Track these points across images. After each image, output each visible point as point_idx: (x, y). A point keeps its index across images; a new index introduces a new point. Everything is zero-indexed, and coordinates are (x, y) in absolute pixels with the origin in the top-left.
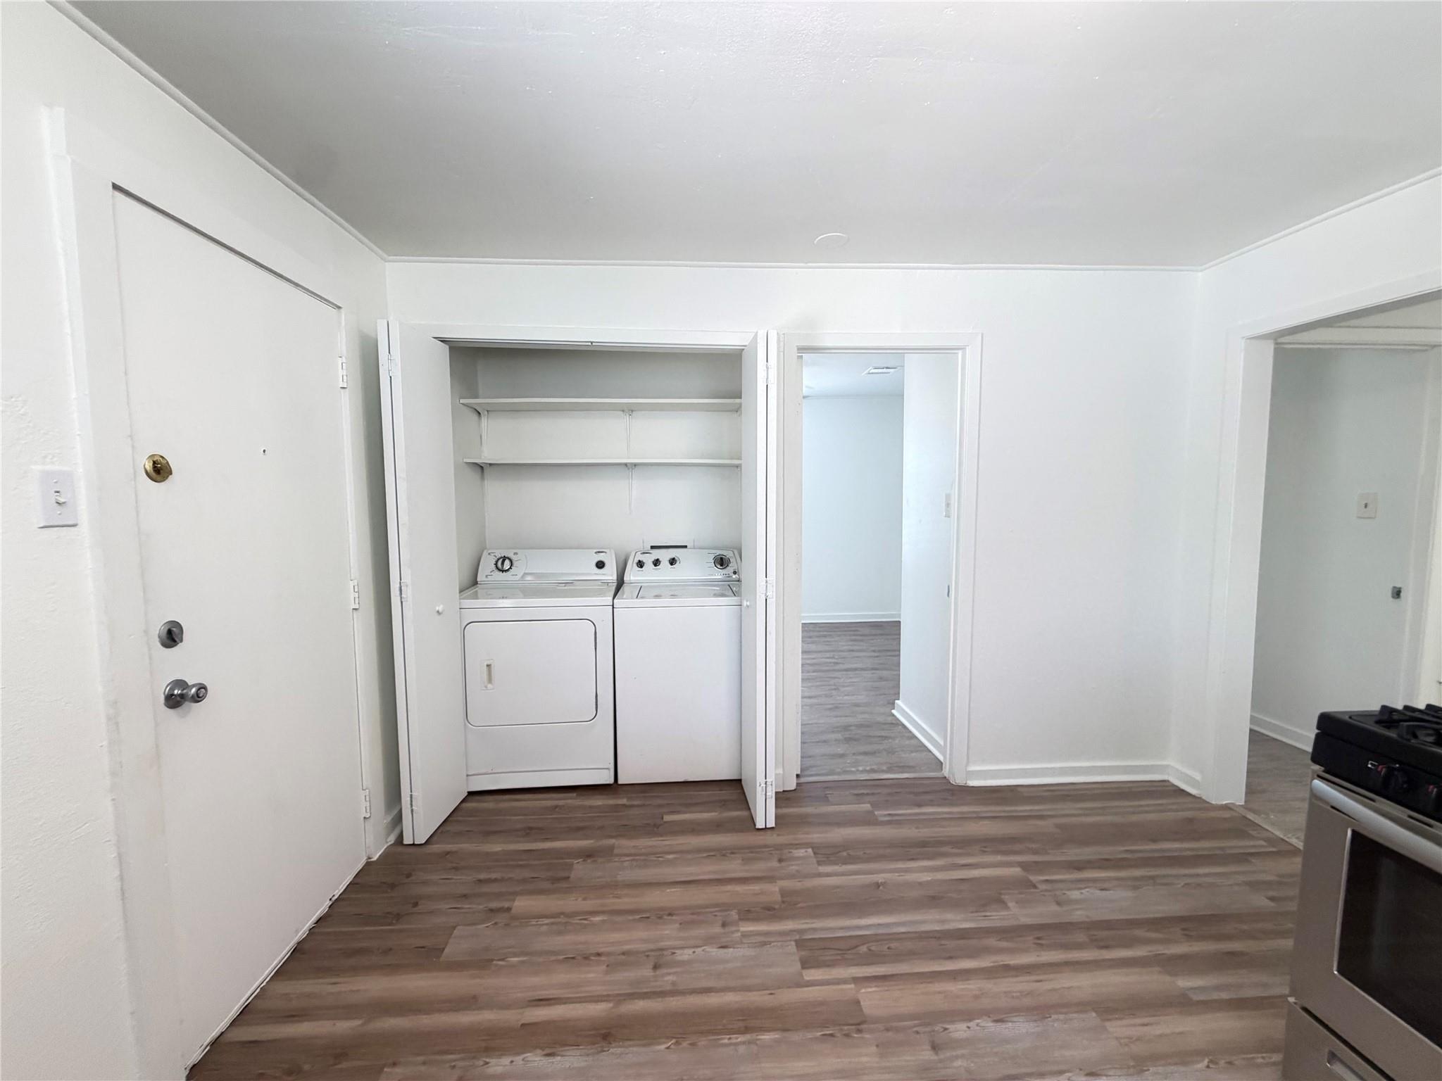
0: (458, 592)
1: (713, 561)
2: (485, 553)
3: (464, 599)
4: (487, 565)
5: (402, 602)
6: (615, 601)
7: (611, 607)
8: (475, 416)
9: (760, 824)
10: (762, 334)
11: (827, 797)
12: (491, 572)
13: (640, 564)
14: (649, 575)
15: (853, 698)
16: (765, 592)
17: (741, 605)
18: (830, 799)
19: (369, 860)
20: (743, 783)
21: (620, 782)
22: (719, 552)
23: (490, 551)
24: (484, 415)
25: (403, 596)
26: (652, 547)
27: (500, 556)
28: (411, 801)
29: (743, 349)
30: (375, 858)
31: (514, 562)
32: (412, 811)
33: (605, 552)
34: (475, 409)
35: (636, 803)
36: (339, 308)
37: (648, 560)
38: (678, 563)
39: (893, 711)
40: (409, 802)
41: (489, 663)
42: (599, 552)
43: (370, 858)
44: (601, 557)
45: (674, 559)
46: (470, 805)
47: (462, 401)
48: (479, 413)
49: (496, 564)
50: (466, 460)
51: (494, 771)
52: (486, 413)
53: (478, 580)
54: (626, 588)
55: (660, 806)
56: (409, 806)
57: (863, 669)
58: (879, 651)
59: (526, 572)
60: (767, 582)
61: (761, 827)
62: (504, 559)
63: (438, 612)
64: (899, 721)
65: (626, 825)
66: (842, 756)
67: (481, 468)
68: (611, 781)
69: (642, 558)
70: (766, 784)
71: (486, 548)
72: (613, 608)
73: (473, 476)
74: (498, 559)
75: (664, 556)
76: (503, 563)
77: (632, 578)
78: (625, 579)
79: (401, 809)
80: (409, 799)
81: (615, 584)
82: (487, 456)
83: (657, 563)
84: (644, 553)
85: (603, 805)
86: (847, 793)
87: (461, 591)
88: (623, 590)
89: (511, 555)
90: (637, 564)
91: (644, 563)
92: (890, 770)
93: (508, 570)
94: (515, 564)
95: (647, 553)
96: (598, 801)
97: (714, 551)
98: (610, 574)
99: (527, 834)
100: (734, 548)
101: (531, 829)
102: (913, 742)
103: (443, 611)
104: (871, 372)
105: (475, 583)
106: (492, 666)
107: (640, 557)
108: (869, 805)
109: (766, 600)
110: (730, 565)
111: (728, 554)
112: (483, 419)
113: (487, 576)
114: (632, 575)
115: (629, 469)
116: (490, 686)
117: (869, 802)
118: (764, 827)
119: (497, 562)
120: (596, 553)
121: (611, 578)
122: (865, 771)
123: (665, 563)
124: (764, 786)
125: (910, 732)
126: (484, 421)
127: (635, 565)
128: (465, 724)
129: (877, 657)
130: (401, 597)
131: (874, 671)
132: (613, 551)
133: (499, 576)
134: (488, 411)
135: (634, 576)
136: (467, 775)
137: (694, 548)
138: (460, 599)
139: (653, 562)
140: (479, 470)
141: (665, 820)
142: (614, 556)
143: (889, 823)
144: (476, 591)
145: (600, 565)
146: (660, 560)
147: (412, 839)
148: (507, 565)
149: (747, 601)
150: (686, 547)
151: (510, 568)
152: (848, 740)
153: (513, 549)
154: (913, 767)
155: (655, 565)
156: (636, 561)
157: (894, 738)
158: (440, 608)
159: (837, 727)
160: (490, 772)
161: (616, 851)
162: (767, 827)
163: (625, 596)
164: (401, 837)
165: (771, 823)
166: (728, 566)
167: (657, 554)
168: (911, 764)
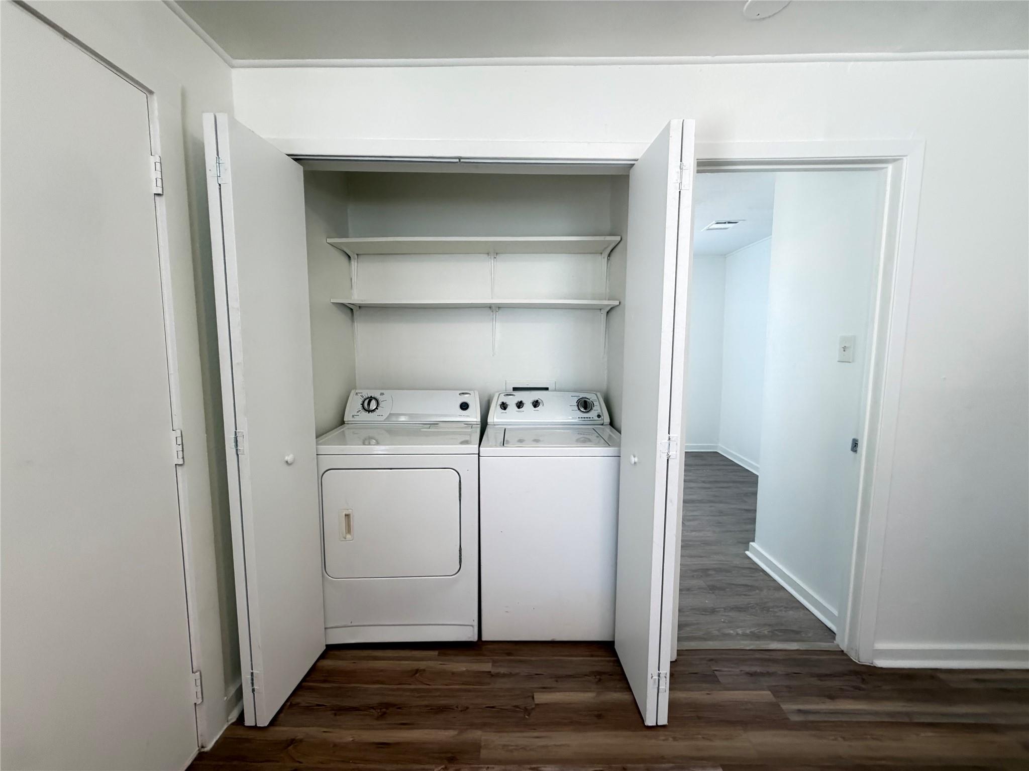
0: (315, 437)
1: (576, 404)
2: (353, 392)
3: (321, 444)
4: (354, 405)
5: (238, 455)
6: (481, 449)
7: (477, 455)
8: (344, 259)
9: (650, 721)
10: (676, 124)
11: (716, 676)
12: (358, 412)
13: (504, 406)
14: (512, 417)
15: (701, 534)
16: (667, 451)
17: (620, 456)
18: (720, 679)
19: (203, 750)
20: (617, 647)
21: (484, 638)
22: (582, 395)
23: (357, 391)
24: (355, 259)
25: (239, 448)
26: (515, 389)
27: (367, 396)
28: (252, 680)
29: (634, 164)
30: (209, 748)
31: (380, 402)
32: (253, 690)
33: (470, 394)
34: (345, 253)
35: (502, 670)
36: (151, 92)
37: (512, 401)
38: (541, 405)
39: (747, 552)
40: (250, 681)
41: (347, 513)
42: (463, 393)
43: (203, 747)
44: (465, 398)
45: (537, 401)
46: (327, 663)
47: (329, 240)
48: (349, 257)
49: (363, 404)
50: (333, 301)
51: (353, 624)
52: (356, 256)
53: (345, 420)
54: (489, 431)
55: (529, 677)
56: (251, 685)
57: (700, 501)
58: (710, 482)
59: (391, 412)
60: (669, 439)
61: (650, 724)
62: (370, 399)
63: (287, 462)
64: (759, 566)
65: (493, 707)
66: (713, 611)
67: (351, 310)
68: (475, 639)
69: (506, 400)
70: (659, 676)
71: (355, 388)
72: (479, 456)
73: (341, 318)
74: (365, 400)
75: (528, 398)
76: (369, 404)
77: (496, 420)
78: (488, 421)
79: (241, 687)
80: (250, 677)
81: (479, 426)
82: (357, 297)
83: (520, 405)
84: (507, 395)
85: (467, 671)
86: (737, 671)
87: (318, 436)
88: (487, 433)
89: (377, 395)
90: (501, 405)
91: (507, 405)
92: (773, 637)
93: (374, 410)
94: (381, 404)
95: (510, 395)
96: (461, 665)
97: (577, 394)
98: (473, 416)
99: (383, 716)
100: (598, 392)
101: (388, 705)
102: (781, 594)
103: (294, 460)
104: (711, 228)
105: (342, 422)
106: (351, 516)
107: (503, 399)
108: (769, 693)
109: (668, 460)
110: (594, 408)
111: (591, 397)
112: (352, 262)
113: (353, 416)
114: (496, 417)
115: (493, 311)
116: (348, 536)
117: (770, 688)
118: (654, 724)
119: (364, 402)
120: (460, 394)
121: (475, 420)
122: (745, 636)
123: (528, 406)
124: (657, 678)
125: (774, 581)
126: (354, 264)
127: (499, 407)
128: (323, 576)
129: (709, 488)
130: (237, 450)
131: (712, 504)
132: (477, 393)
133: (365, 416)
134: (357, 255)
135: (497, 418)
136: (325, 628)
137: (555, 390)
138: (317, 444)
139: (517, 404)
140: (349, 311)
141: (537, 701)
142: (478, 399)
143: (804, 726)
144: (343, 431)
145: (464, 406)
146: (524, 402)
147: (254, 720)
148: (373, 405)
149: (634, 457)
150: (547, 389)
151: (377, 408)
152: (713, 588)
153: (379, 389)
154: (797, 633)
155: (519, 407)
156: (500, 403)
157: (761, 589)
158: (289, 458)
159: (695, 571)
160: (350, 624)
161: (484, 753)
162: (659, 724)
163: (490, 444)
164: (241, 717)
165: (663, 720)
166: (592, 409)
167: (520, 396)
168: (795, 628)
